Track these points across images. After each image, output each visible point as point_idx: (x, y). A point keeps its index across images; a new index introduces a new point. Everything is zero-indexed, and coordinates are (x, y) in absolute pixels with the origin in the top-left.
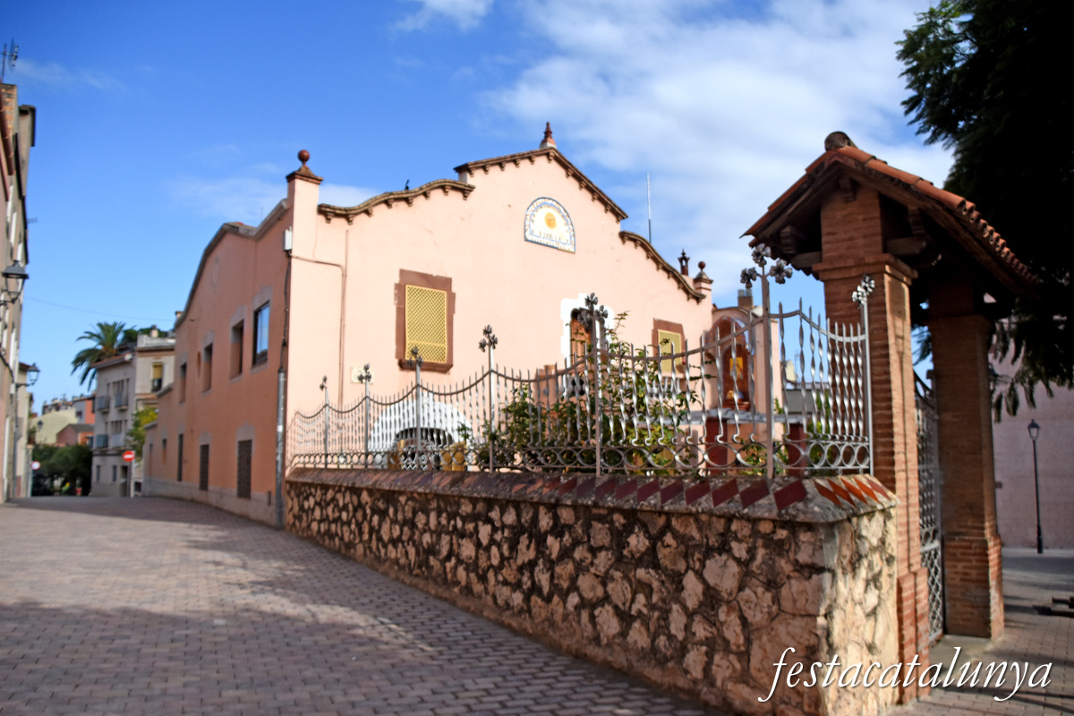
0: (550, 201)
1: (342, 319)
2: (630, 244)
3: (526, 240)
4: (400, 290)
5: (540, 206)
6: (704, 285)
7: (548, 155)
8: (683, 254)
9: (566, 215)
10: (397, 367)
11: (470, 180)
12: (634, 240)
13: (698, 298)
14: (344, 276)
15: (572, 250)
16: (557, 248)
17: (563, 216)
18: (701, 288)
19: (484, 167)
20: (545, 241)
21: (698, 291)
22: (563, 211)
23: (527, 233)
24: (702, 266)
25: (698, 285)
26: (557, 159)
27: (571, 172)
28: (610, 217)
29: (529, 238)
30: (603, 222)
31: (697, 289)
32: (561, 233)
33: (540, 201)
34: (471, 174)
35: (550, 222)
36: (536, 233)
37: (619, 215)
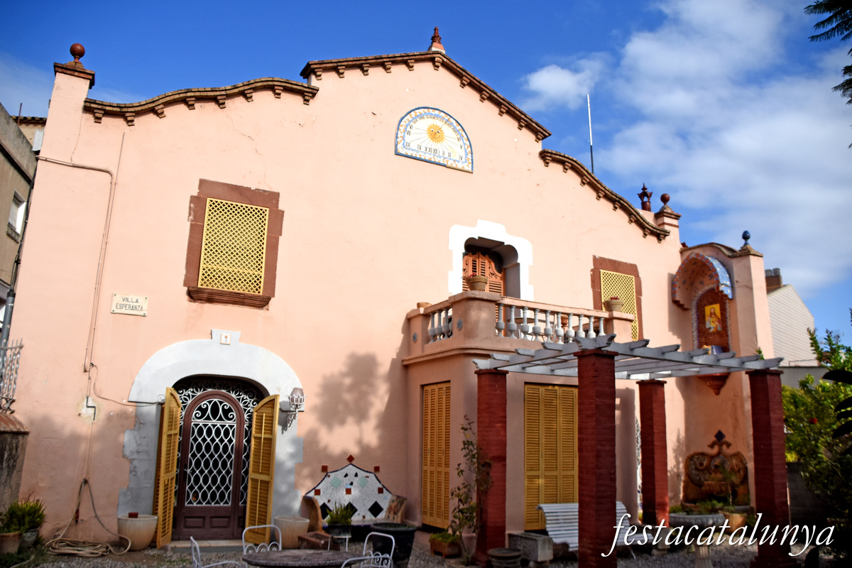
0: (437, 112)
1: (106, 235)
2: (556, 168)
3: (397, 154)
4: (197, 205)
5: (421, 117)
6: (667, 220)
7: (432, 60)
8: (644, 189)
9: (461, 128)
10: (186, 297)
11: (314, 82)
12: (562, 162)
13: (660, 235)
14: (113, 184)
15: (470, 169)
16: (445, 166)
17: (455, 130)
18: (664, 224)
19: (336, 69)
20: (427, 157)
21: (661, 228)
22: (455, 124)
23: (400, 146)
24: (665, 199)
25: (660, 221)
26: (444, 65)
27: (466, 81)
28: (527, 135)
29: (401, 151)
30: (516, 140)
31: (660, 225)
32: (451, 147)
33: (421, 110)
34: (317, 76)
35: (435, 134)
36: (414, 146)
37: (538, 132)
